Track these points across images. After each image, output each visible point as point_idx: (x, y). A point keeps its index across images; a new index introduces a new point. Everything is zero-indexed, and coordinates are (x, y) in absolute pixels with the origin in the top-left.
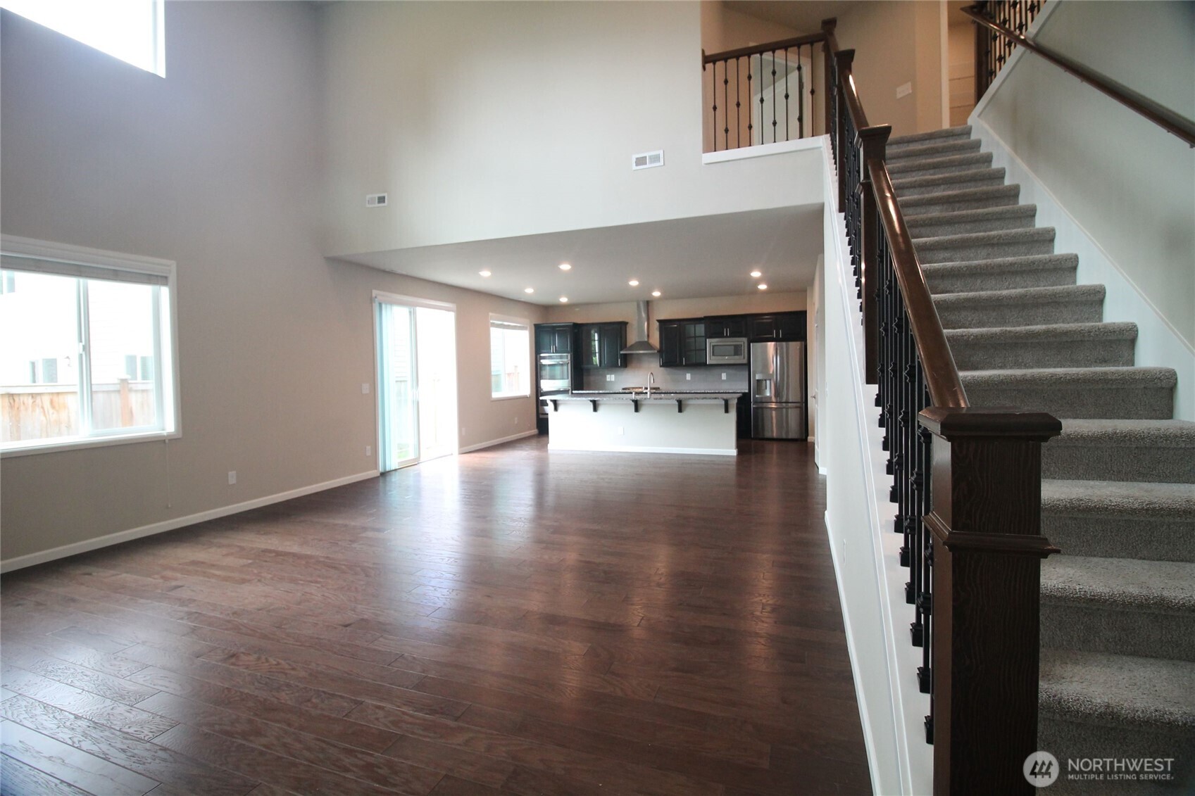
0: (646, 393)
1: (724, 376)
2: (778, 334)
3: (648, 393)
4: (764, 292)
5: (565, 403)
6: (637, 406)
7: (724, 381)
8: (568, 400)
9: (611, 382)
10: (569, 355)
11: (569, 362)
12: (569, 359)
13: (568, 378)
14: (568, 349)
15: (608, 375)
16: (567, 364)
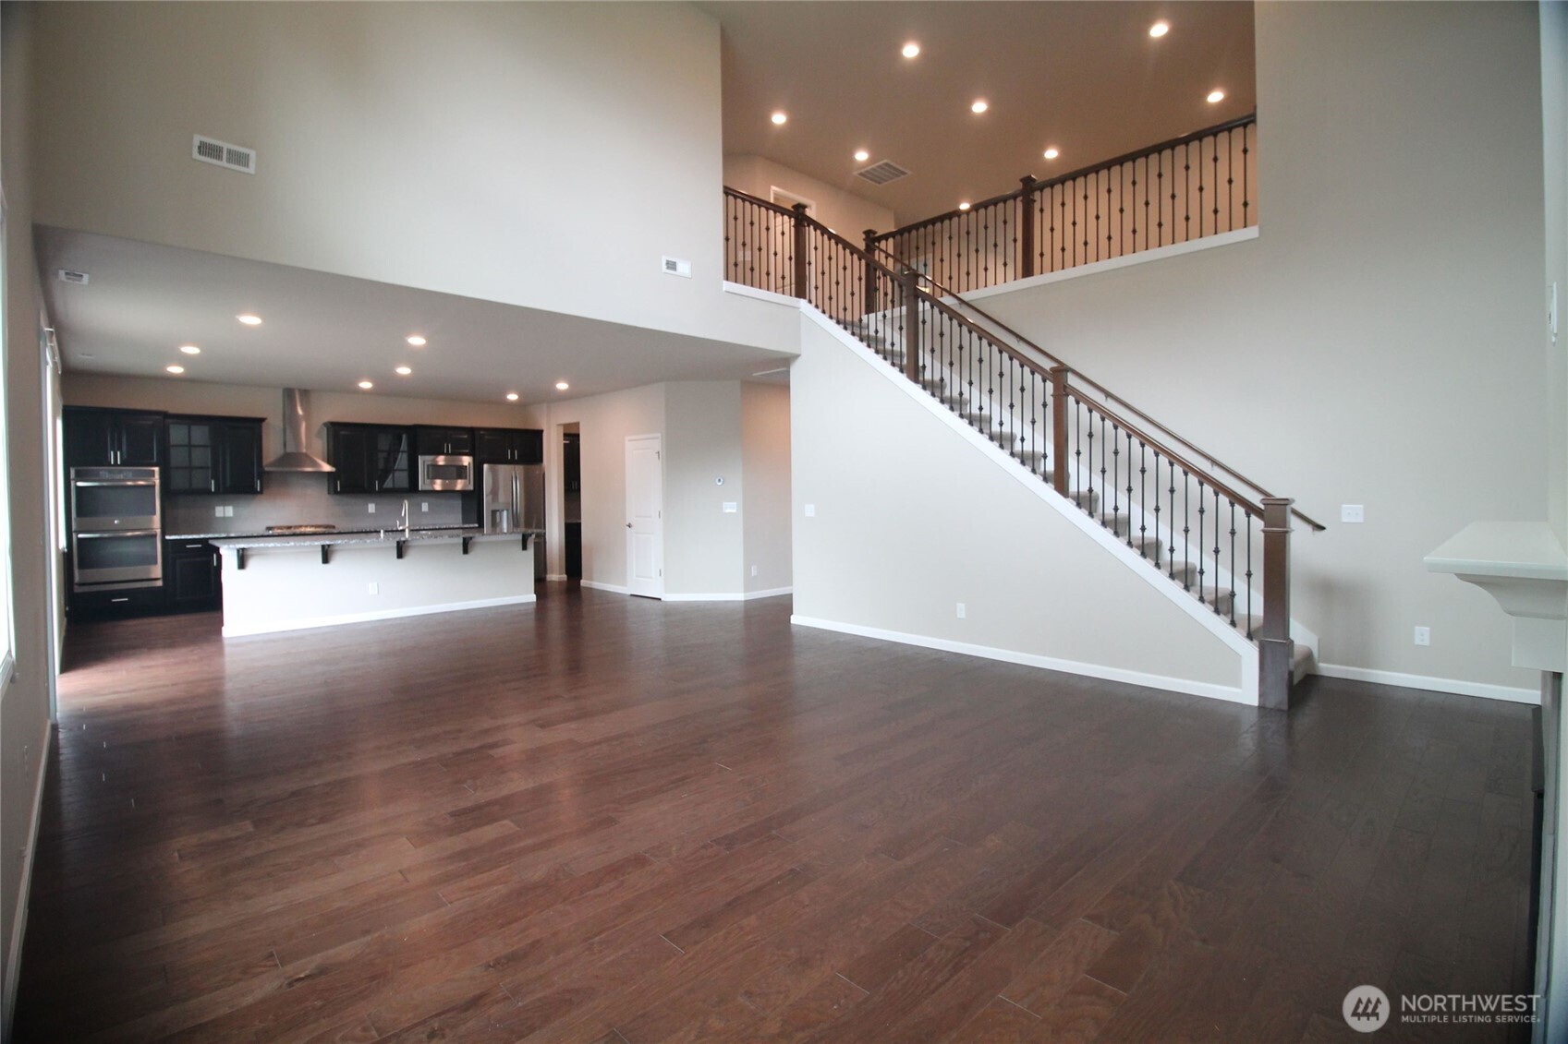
0: (403, 531)
1: (425, 507)
2: (513, 454)
3: (407, 530)
4: (512, 404)
5: (262, 553)
6: (401, 551)
7: (425, 513)
8: (275, 548)
9: (225, 519)
10: (156, 469)
11: (157, 482)
12: (157, 476)
13: (155, 514)
14: (153, 459)
15: (219, 505)
16: (154, 486)
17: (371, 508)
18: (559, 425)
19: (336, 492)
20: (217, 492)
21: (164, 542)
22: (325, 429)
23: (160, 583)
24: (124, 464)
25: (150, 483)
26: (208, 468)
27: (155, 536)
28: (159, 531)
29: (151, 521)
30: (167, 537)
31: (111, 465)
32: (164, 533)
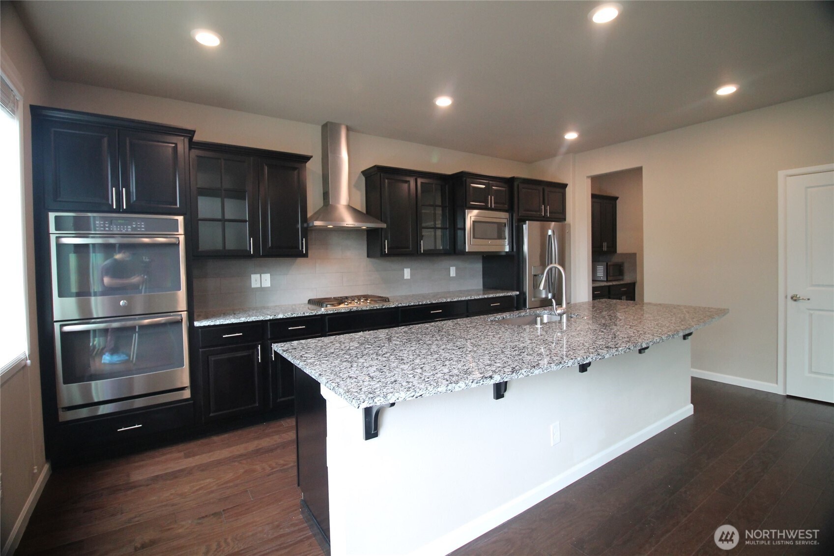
1: (453, 272)
2: (545, 211)
7: (452, 278)
9: (262, 289)
10: (180, 219)
11: (182, 238)
12: (181, 230)
13: (180, 289)
14: (176, 205)
15: (255, 273)
16: (177, 245)
17: (407, 273)
18: (588, 177)
19: (383, 255)
20: (257, 255)
21: (192, 329)
22: (363, 179)
23: (187, 394)
24: (131, 209)
25: (173, 240)
26: (245, 221)
27: (180, 322)
28: (184, 315)
29: (175, 300)
30: (197, 324)
31: (112, 211)
32: (191, 319)
